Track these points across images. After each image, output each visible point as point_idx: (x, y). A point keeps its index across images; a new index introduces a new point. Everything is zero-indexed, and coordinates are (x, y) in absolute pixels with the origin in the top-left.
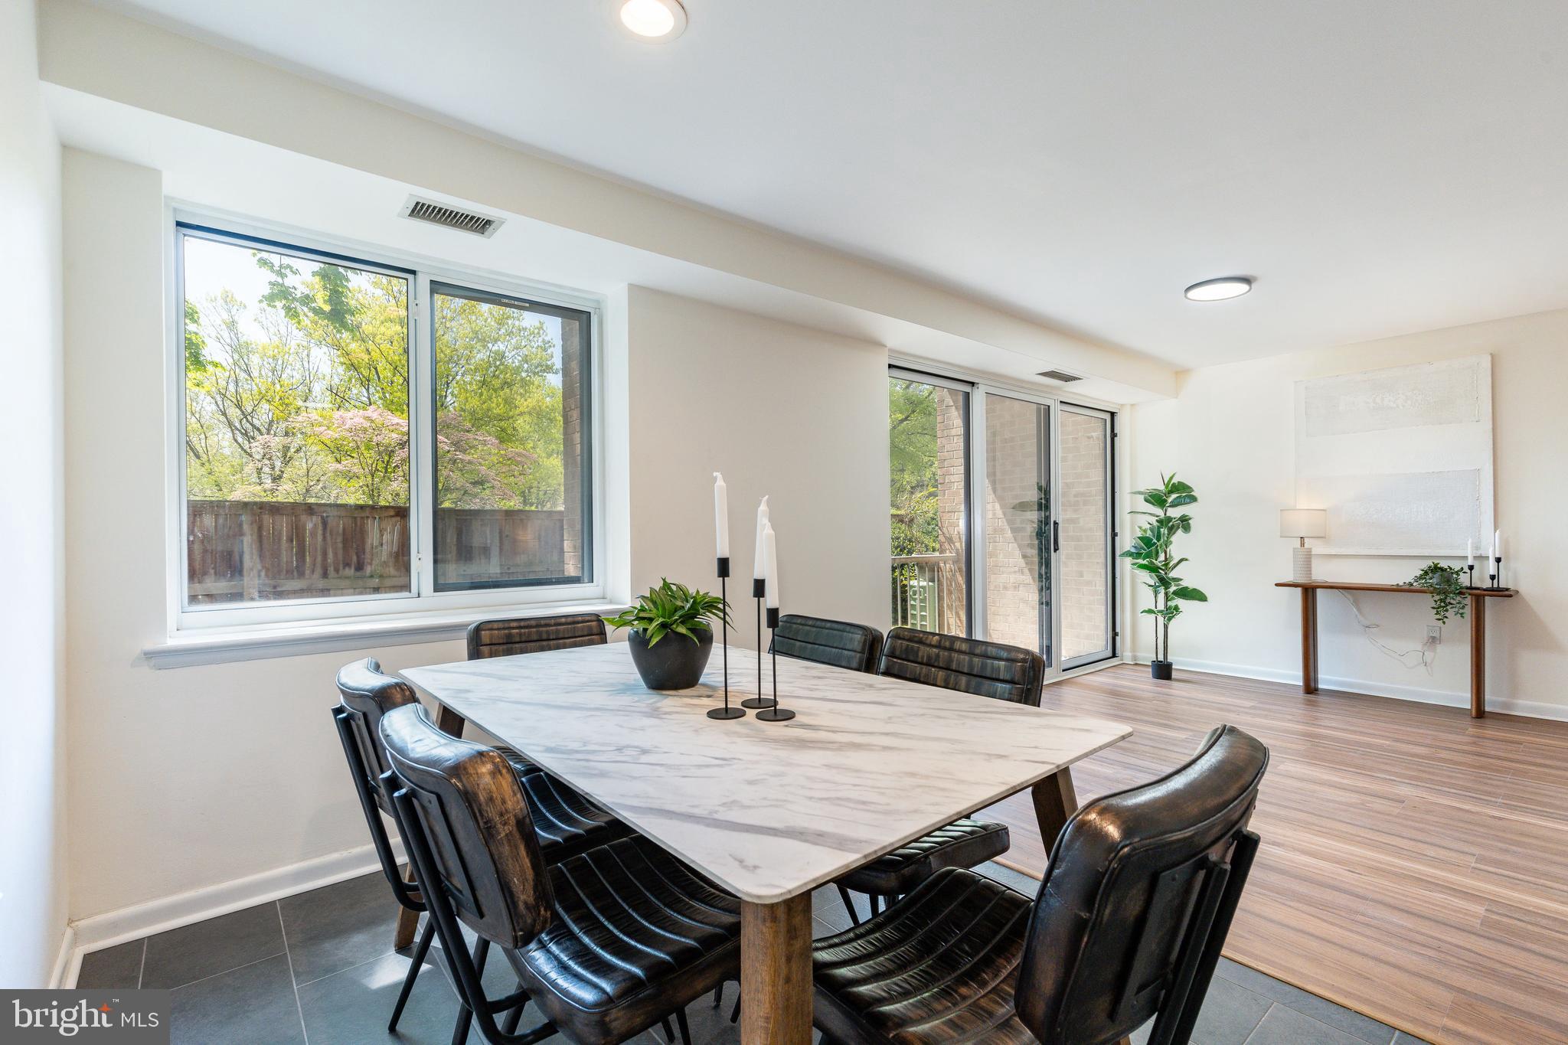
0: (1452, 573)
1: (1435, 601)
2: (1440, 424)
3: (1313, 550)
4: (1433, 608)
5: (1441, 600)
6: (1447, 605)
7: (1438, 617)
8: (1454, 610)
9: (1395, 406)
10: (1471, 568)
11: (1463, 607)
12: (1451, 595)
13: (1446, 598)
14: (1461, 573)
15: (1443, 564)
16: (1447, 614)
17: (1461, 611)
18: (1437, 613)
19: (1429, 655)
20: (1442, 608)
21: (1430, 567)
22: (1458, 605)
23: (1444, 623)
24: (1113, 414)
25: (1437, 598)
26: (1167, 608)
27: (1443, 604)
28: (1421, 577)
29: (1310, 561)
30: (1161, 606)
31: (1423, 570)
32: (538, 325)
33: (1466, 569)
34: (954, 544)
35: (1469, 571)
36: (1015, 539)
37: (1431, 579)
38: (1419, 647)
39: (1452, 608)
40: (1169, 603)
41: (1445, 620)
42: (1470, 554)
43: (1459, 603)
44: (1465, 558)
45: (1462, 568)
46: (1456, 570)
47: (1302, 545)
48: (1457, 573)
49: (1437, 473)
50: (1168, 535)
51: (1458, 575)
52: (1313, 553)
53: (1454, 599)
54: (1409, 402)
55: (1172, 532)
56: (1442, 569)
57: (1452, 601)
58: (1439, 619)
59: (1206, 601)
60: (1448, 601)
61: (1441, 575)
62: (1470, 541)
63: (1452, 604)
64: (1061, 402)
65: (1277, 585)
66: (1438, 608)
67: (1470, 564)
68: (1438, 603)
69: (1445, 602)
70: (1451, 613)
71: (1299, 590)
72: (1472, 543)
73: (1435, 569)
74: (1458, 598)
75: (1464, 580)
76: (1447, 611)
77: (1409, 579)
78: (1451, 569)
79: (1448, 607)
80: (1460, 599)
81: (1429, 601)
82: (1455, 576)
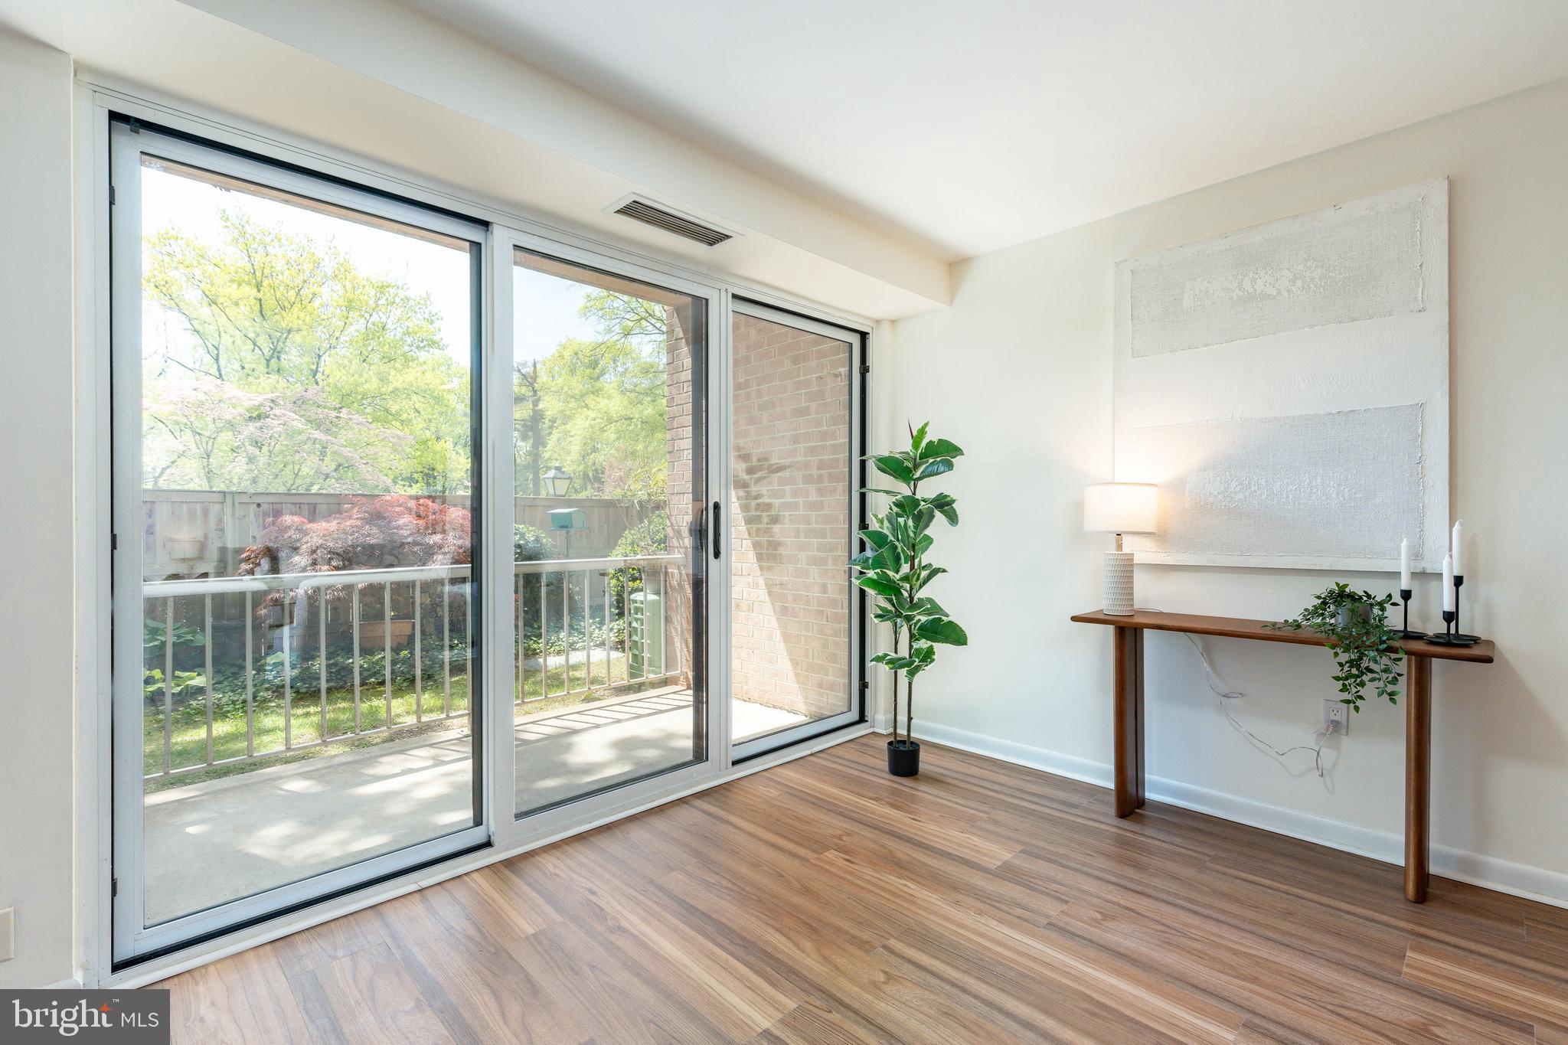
0: (1372, 605)
1: (1341, 665)
2: (1354, 320)
3: (1135, 558)
4: (1337, 678)
5: (1351, 662)
6: (1363, 674)
7: (1346, 696)
8: (1376, 684)
9: (1273, 292)
10: (1406, 595)
11: (1394, 681)
12: (1372, 654)
13: (1360, 658)
14: (1387, 606)
15: (1356, 587)
16: (1363, 692)
17: (1390, 688)
18: (1344, 689)
19: (1328, 755)
20: (1353, 676)
21: (1331, 592)
22: (1385, 676)
23: (1357, 709)
24: (864, 336)
25: (1344, 657)
26: (914, 653)
27: (1354, 671)
28: (1314, 612)
29: (1132, 577)
30: (904, 652)
31: (1319, 597)
32: (425, 296)
33: (1397, 598)
34: (683, 540)
35: (1401, 602)
36: (750, 534)
37: (1333, 616)
38: (1309, 738)
39: (1373, 680)
40: (916, 645)
41: (1359, 703)
42: (1404, 567)
43: (1386, 671)
44: (1396, 575)
45: (1390, 596)
46: (1378, 599)
47: (1120, 546)
48: (1381, 605)
49: (1346, 413)
50: (916, 527)
51: (1383, 609)
52: (1135, 562)
53: (1376, 662)
54: (1299, 283)
55: (922, 524)
56: (1353, 597)
57: (1372, 666)
58: (1348, 702)
59: (965, 643)
60: (1365, 663)
61: (1352, 611)
62: (1404, 544)
63: (1371, 671)
64: (735, 296)
65: (1074, 619)
66: (1347, 678)
67: (1404, 587)
68: (1346, 668)
69: (1358, 667)
70: (1369, 690)
71: (1111, 628)
72: (1409, 547)
73: (1340, 596)
74: (1385, 660)
75: (1394, 619)
76: (1362, 684)
77: (1294, 614)
78: (1369, 596)
79: (1365, 678)
80: (1388, 662)
81: (1327, 662)
82: (1376, 611)
